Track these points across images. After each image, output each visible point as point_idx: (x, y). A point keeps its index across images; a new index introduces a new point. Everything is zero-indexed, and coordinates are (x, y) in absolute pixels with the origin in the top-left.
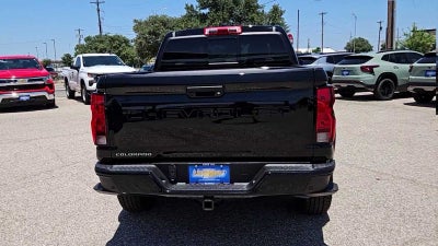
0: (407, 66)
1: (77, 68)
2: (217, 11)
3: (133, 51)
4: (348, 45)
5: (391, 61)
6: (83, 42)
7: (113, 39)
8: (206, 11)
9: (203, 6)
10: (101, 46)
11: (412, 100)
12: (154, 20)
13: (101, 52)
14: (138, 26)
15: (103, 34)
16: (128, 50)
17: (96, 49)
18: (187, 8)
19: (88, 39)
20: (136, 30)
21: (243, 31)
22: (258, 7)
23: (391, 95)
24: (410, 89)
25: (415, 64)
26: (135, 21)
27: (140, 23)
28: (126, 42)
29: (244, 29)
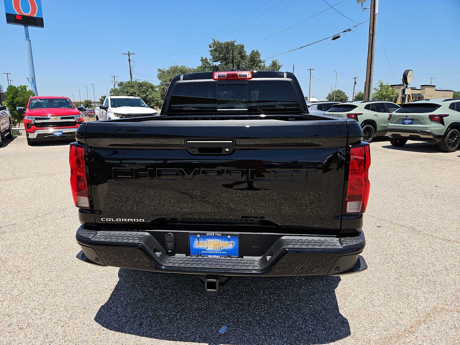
0: (387, 115)
1: (106, 108)
2: (227, 64)
3: (157, 96)
4: (330, 95)
5: (372, 110)
6: (117, 87)
7: (141, 85)
8: (217, 64)
9: (216, 59)
10: (131, 90)
11: (389, 143)
12: (175, 70)
13: (131, 95)
14: (162, 75)
15: (133, 80)
16: (154, 94)
17: (127, 92)
18: (202, 60)
19: (121, 84)
20: (160, 77)
21: (253, 77)
22: (260, 61)
23: (370, 139)
24: (388, 134)
25: (394, 113)
26: (159, 70)
27: (163, 72)
28: (152, 87)
29: (254, 75)
